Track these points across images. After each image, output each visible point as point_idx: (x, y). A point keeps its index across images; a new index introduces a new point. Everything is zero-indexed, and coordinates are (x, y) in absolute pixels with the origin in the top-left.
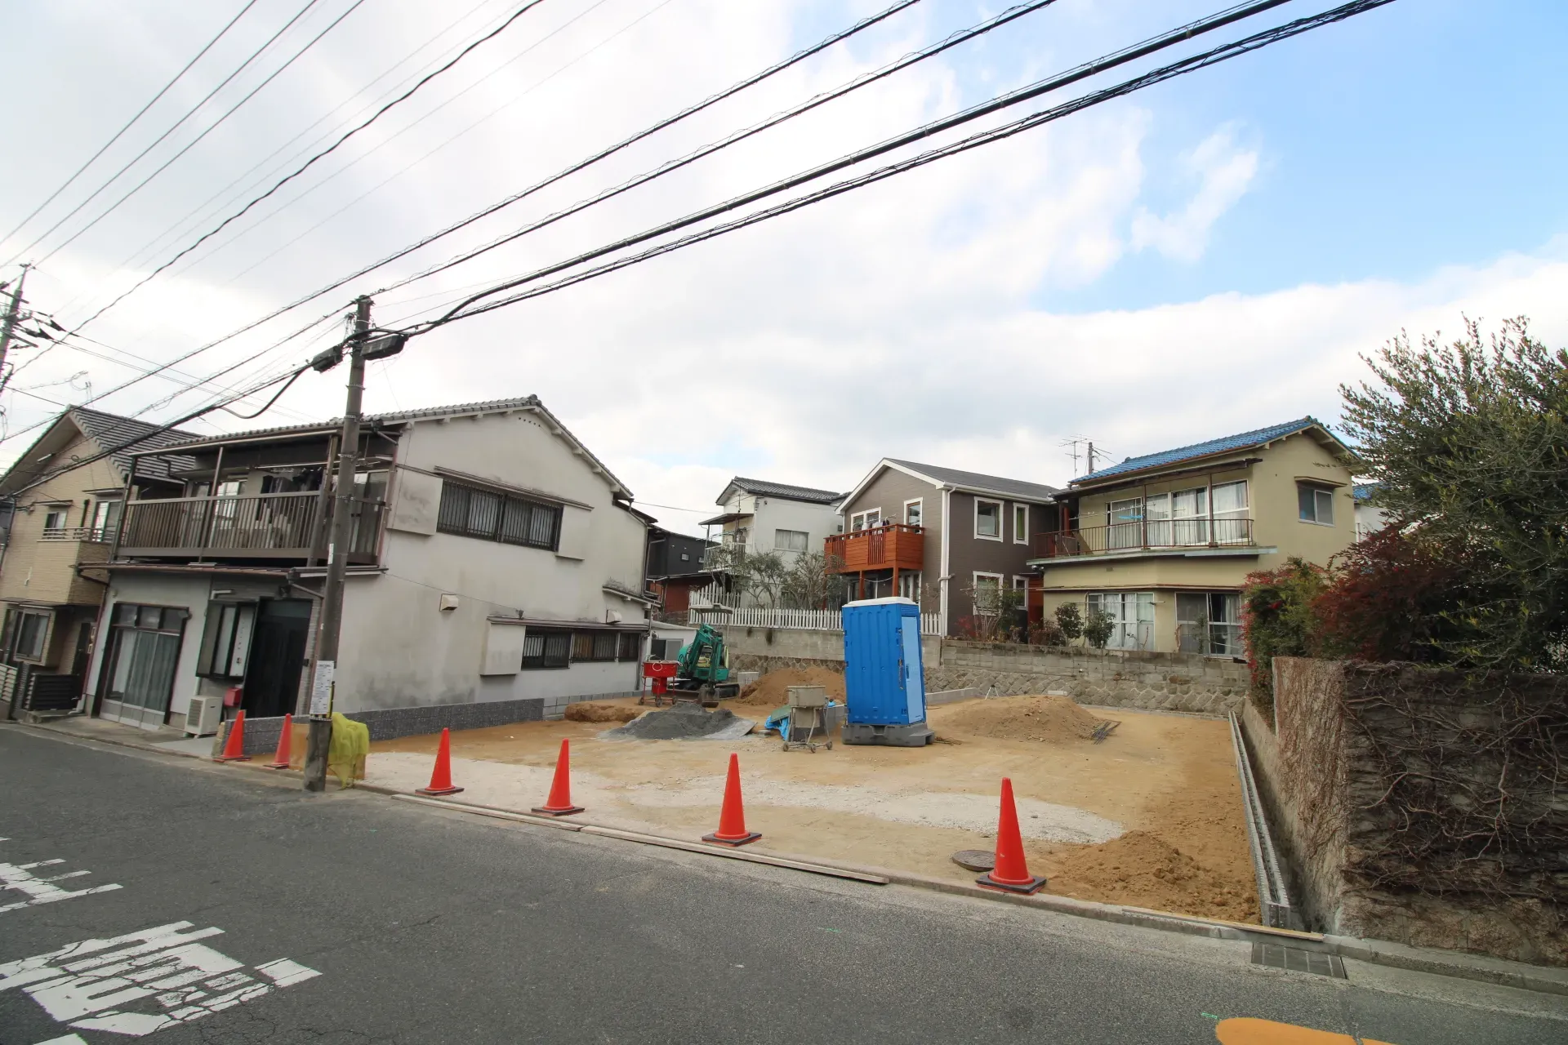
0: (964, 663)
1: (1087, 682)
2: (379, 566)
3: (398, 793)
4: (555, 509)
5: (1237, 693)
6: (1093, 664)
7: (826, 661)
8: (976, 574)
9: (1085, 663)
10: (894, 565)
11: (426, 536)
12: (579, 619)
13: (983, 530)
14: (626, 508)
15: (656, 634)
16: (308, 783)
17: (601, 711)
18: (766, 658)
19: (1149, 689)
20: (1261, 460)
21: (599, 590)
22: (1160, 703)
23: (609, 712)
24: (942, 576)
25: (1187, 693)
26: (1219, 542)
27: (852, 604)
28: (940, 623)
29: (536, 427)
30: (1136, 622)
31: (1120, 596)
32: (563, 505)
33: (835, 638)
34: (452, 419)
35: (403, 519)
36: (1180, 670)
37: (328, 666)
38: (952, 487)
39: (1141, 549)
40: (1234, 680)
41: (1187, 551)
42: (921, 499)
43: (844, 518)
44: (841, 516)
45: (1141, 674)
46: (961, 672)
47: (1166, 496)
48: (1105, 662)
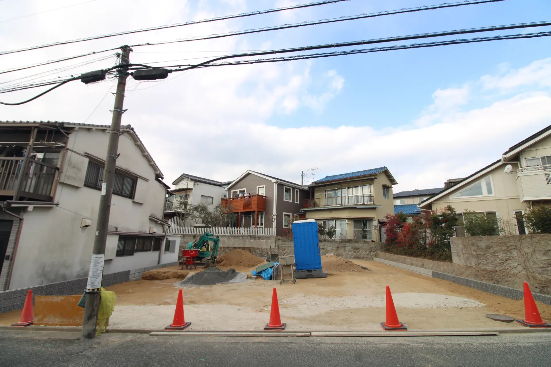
0: (284, 245)
1: (327, 250)
2: (53, 202)
3: (152, 331)
4: (134, 179)
5: (374, 252)
6: (330, 244)
7: (229, 247)
8: (284, 213)
9: (327, 244)
10: (256, 210)
11: (77, 188)
12: (139, 232)
13: (287, 198)
14: (160, 182)
15: (168, 238)
16: (86, 334)
17: (163, 275)
19: (347, 252)
20: (377, 178)
21: (148, 217)
22: (351, 256)
23: (169, 274)
24: (274, 214)
25: (359, 252)
26: (365, 203)
27: (295, 222)
28: (273, 231)
29: (129, 139)
30: (340, 229)
31: (334, 221)
32: (138, 177)
33: (233, 238)
34: (96, 129)
35: (69, 178)
36: (357, 245)
37: (102, 257)
38: (278, 182)
39: (340, 205)
40: (373, 247)
41: (357, 206)
42: (264, 186)
43: (228, 192)
44: (227, 191)
45: (345, 247)
46: (284, 249)
47: (345, 188)
48: (334, 243)
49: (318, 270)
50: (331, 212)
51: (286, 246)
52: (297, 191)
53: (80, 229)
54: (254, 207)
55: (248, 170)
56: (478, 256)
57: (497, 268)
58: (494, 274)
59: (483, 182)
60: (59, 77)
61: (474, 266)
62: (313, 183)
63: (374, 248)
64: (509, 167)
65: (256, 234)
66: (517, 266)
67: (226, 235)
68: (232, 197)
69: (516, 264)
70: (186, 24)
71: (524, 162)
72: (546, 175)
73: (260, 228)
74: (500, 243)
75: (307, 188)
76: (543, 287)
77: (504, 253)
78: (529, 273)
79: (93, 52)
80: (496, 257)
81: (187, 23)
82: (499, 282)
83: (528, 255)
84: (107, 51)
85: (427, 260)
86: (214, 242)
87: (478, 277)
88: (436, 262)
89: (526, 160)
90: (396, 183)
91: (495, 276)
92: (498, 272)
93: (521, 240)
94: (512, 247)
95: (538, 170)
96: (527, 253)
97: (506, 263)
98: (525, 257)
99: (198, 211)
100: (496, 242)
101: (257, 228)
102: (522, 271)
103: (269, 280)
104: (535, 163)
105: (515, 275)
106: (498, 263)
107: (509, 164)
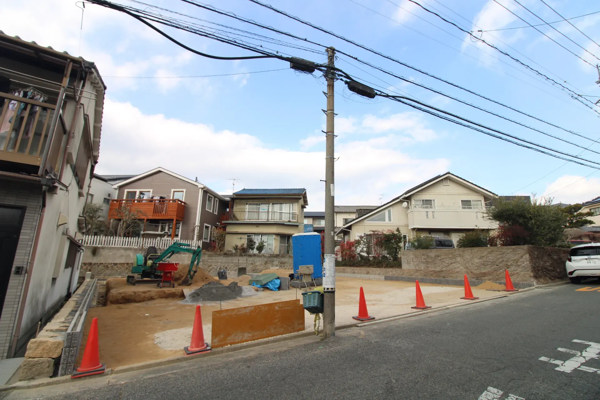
0: (211, 261)
1: (256, 265)
6: (259, 259)
8: (205, 224)
9: (256, 259)
10: (174, 218)
13: (209, 208)
17: (143, 295)
20: (299, 198)
23: (153, 294)
24: (197, 224)
26: (291, 221)
31: (260, 236)
36: (283, 260)
38: (205, 188)
39: (266, 220)
41: (285, 222)
42: (185, 190)
43: (118, 190)
44: (116, 189)
45: (273, 261)
46: (210, 265)
47: (270, 204)
48: (263, 258)
49: (319, 278)
50: (258, 227)
51: (212, 262)
52: (217, 201)
53: (56, 228)
55: (160, 167)
56: (427, 262)
57: (443, 269)
58: (441, 273)
59: (386, 212)
61: (424, 269)
62: (234, 194)
64: (405, 204)
66: (459, 267)
67: (132, 247)
68: (125, 198)
69: (459, 265)
71: (413, 202)
72: (426, 212)
73: (166, 241)
75: (228, 199)
77: (450, 260)
78: (468, 270)
80: (443, 262)
82: (445, 277)
85: (373, 268)
87: (427, 276)
88: (384, 269)
89: (414, 200)
90: (307, 205)
92: (444, 272)
94: (457, 255)
95: (422, 208)
96: (468, 259)
97: (451, 266)
98: (466, 261)
102: (463, 269)
103: (278, 290)
104: (418, 203)
105: (458, 272)
106: (444, 266)
107: (404, 201)
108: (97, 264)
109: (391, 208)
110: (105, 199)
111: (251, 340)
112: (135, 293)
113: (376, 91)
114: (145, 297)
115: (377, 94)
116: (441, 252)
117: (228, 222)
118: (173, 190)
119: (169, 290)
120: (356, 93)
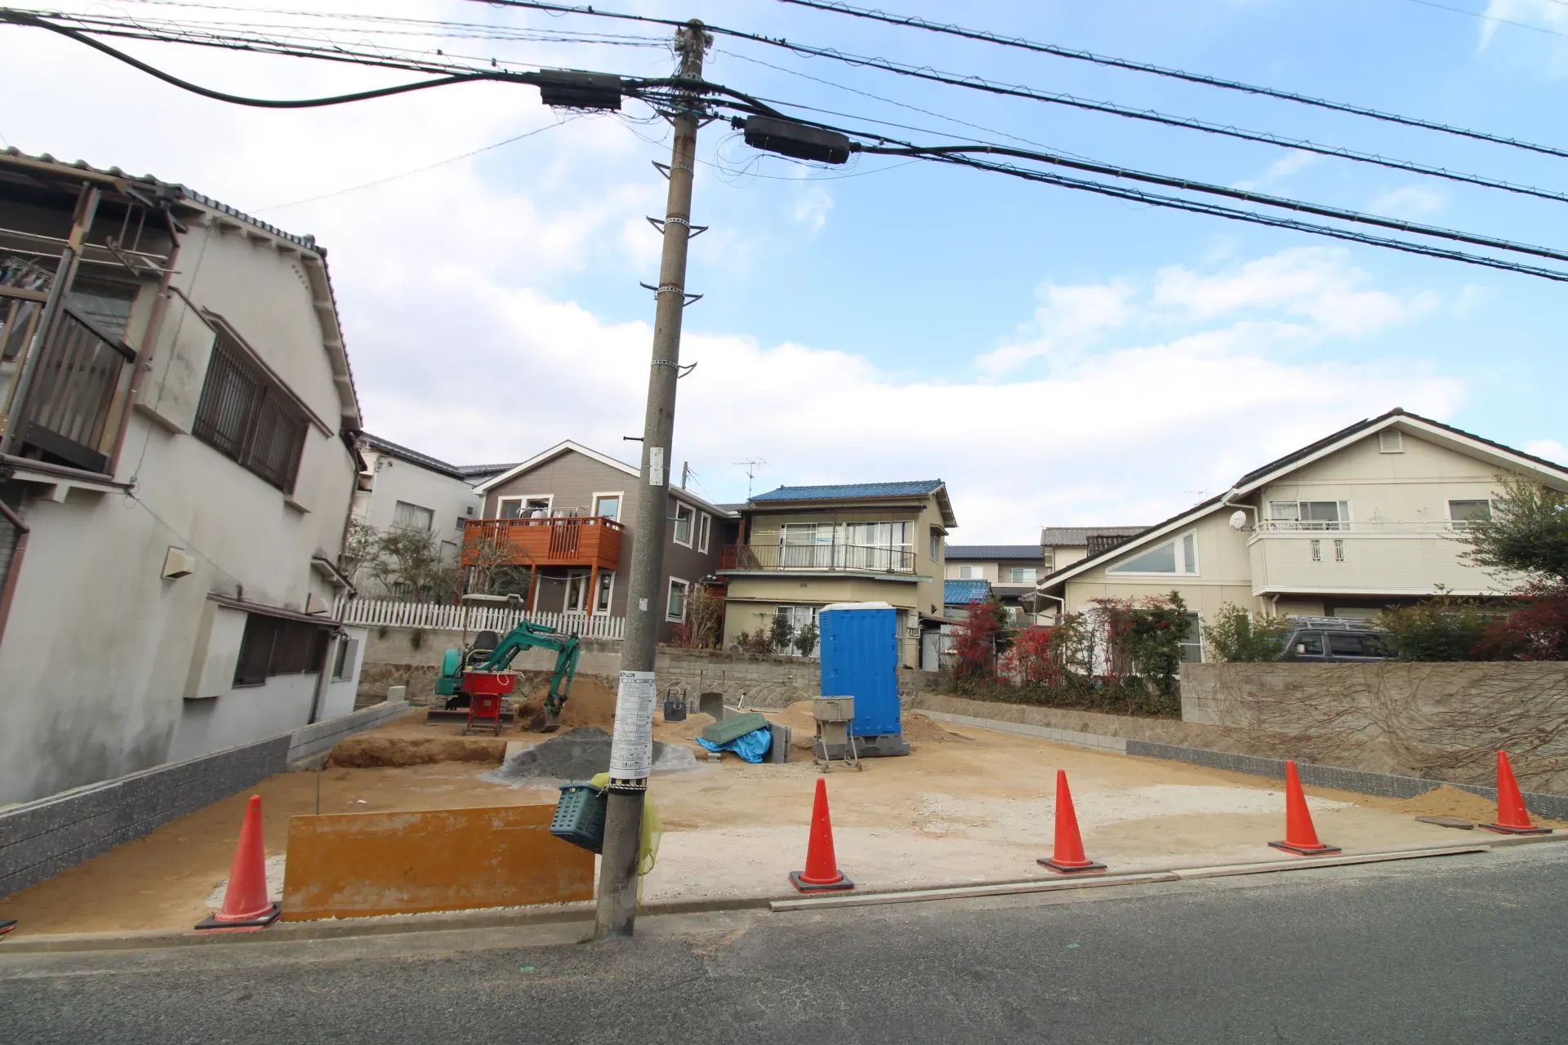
0: (678, 671)
1: (796, 688)
2: (113, 477)
4: (300, 423)
5: (908, 694)
6: (805, 671)
8: (672, 579)
9: (795, 671)
10: (594, 562)
13: (680, 536)
14: (350, 444)
15: (345, 632)
18: (408, 668)
20: (923, 508)
21: (307, 561)
23: (434, 748)
26: (896, 569)
29: (304, 286)
31: (811, 609)
32: (310, 420)
39: (827, 569)
40: (907, 683)
41: (876, 574)
42: (621, 494)
43: (485, 499)
44: (481, 496)
46: (675, 681)
47: (841, 525)
48: (812, 670)
49: (891, 736)
50: (806, 585)
51: (681, 673)
52: (705, 519)
53: (159, 583)
54: (588, 552)
55: (567, 441)
56: (1259, 707)
57: (1312, 732)
58: (1303, 743)
59: (1178, 542)
60: (440, 53)
61: (1248, 728)
62: (750, 500)
63: (910, 686)
64: (1239, 517)
65: (598, 634)
66: (1365, 727)
68: (498, 517)
69: (1364, 722)
70: (906, 23)
71: (1267, 511)
72: (1312, 541)
74: (1327, 678)
75: (734, 514)
76: (1430, 768)
77: (1334, 701)
78: (1397, 740)
79: (590, 8)
80: (1312, 709)
81: (911, 21)
82: (1316, 760)
83: (1398, 703)
84: (640, 18)
85: (1100, 715)
86: (562, 650)
87: (1257, 750)
88: (1130, 718)
89: (1272, 505)
90: (954, 526)
91: (1306, 748)
92: (1313, 740)
93: (1382, 672)
94: (1358, 687)
95: (1297, 529)
96: (1396, 700)
97: (1337, 721)
98: (1390, 707)
99: (396, 551)
100: (1314, 675)
101: (592, 618)
102: (1378, 737)
103: (763, 762)
104: (1286, 513)
105: (1359, 745)
106: (1316, 720)
107: (1238, 509)
108: (423, 667)
109: (1193, 531)
110: (459, 519)
111: (403, 912)
112: (392, 743)
113: (853, 139)
114: (414, 755)
115: (857, 148)
116: (1304, 673)
117: (734, 573)
118: (595, 495)
119: (475, 742)
120: (779, 155)
